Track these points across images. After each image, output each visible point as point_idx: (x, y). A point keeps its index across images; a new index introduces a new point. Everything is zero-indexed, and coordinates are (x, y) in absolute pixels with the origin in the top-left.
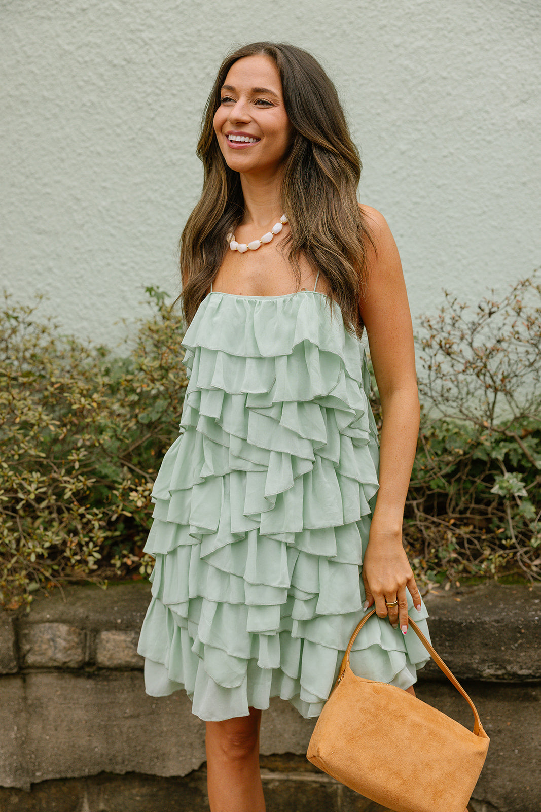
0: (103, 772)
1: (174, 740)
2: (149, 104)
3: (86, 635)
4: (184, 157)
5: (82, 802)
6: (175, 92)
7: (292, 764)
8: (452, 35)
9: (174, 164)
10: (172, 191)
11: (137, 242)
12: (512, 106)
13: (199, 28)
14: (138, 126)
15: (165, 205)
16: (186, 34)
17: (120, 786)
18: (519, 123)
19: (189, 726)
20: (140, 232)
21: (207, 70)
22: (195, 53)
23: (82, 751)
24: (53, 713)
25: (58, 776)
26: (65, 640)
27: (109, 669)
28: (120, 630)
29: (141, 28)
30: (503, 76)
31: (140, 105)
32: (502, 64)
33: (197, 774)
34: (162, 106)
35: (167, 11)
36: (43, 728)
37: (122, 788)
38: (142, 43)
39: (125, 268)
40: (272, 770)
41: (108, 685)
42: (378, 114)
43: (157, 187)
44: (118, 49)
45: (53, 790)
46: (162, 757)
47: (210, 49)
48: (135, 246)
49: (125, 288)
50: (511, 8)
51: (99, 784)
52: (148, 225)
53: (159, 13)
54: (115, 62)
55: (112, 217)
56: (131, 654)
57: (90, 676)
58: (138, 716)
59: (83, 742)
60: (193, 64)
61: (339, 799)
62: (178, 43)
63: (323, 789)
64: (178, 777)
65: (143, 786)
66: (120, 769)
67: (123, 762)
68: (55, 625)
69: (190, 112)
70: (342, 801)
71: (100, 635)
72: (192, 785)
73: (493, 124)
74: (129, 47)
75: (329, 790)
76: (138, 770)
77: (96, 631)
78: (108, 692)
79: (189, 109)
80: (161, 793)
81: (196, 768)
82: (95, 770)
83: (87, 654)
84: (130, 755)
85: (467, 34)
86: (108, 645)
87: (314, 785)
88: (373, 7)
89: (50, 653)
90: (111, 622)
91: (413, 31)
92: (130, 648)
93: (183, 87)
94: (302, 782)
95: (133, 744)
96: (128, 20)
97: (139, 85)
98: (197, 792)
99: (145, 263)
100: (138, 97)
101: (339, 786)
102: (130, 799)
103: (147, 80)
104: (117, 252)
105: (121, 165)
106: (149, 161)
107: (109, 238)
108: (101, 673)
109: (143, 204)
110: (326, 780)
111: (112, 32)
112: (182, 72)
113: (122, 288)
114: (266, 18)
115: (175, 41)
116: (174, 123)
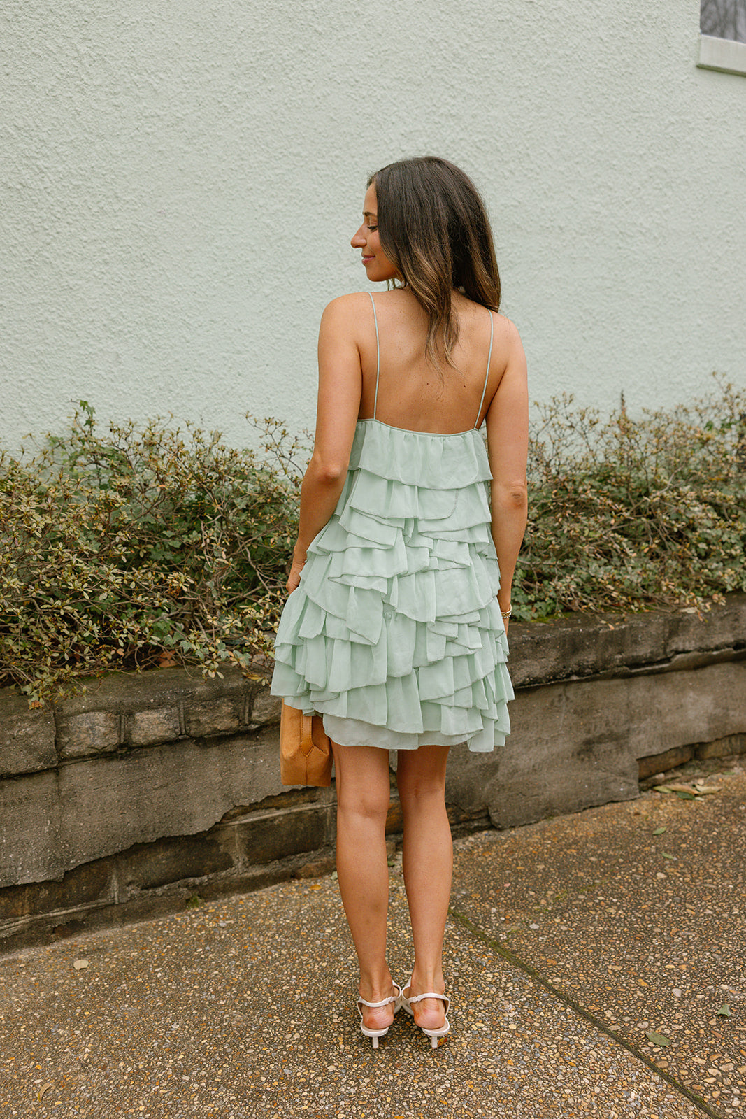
0: (136, 844)
1: (199, 800)
2: (46, 229)
4: (80, 282)
5: (111, 878)
6: (71, 221)
7: (293, 800)
8: (301, 204)
9: (71, 288)
10: (70, 314)
11: (35, 361)
12: (345, 266)
13: (93, 165)
14: (35, 249)
15: (63, 327)
16: (80, 168)
17: (147, 854)
18: (350, 279)
19: (212, 785)
20: (37, 350)
21: (102, 205)
22: (89, 188)
23: (116, 829)
24: (86, 799)
25: (92, 859)
26: (103, 726)
27: (142, 747)
28: (153, 709)
29: (35, 155)
30: (339, 242)
31: (36, 229)
32: (337, 232)
33: (217, 826)
34: (58, 233)
35: (61, 144)
36: (77, 815)
37: (148, 856)
38: (37, 171)
39: (24, 385)
40: (278, 808)
41: (138, 763)
42: (247, 261)
43: (54, 309)
44: (12, 172)
45: (83, 875)
46: (189, 817)
47: (103, 185)
48: (32, 364)
49: (24, 405)
50: (344, 189)
51: (128, 858)
52: (46, 344)
53: (53, 144)
54: (10, 184)
55: (9, 335)
56: (164, 729)
57: (122, 758)
58: (167, 785)
59: (116, 820)
60: (87, 197)
61: (328, 820)
62: (72, 175)
63: (316, 814)
64: (205, 832)
65: (167, 850)
66: (151, 838)
67: (154, 830)
68: (92, 714)
69: (86, 242)
71: (134, 716)
72: (209, 838)
73: (333, 279)
74: (23, 172)
75: (320, 815)
76: (167, 835)
77: (130, 714)
78: (139, 769)
79: (85, 238)
80: (183, 852)
81: (219, 820)
82: (127, 845)
83: (122, 736)
84: (160, 822)
85: (313, 205)
86: (142, 724)
87: (310, 813)
89: (89, 741)
90: (145, 703)
91: (272, 196)
92: (164, 723)
93: (78, 218)
94: (301, 812)
95: (163, 812)
96: (22, 146)
97: (35, 210)
98: (214, 843)
99: (43, 380)
100: (34, 221)
101: (329, 809)
102: (156, 864)
103: (43, 205)
104: (15, 368)
105: (17, 284)
106: (46, 283)
107: (6, 355)
108: (133, 752)
109: (40, 324)
110: (319, 806)
111: (6, 155)
112: (77, 203)
113: (20, 404)
114: (153, 165)
115: (70, 173)
116: (70, 250)
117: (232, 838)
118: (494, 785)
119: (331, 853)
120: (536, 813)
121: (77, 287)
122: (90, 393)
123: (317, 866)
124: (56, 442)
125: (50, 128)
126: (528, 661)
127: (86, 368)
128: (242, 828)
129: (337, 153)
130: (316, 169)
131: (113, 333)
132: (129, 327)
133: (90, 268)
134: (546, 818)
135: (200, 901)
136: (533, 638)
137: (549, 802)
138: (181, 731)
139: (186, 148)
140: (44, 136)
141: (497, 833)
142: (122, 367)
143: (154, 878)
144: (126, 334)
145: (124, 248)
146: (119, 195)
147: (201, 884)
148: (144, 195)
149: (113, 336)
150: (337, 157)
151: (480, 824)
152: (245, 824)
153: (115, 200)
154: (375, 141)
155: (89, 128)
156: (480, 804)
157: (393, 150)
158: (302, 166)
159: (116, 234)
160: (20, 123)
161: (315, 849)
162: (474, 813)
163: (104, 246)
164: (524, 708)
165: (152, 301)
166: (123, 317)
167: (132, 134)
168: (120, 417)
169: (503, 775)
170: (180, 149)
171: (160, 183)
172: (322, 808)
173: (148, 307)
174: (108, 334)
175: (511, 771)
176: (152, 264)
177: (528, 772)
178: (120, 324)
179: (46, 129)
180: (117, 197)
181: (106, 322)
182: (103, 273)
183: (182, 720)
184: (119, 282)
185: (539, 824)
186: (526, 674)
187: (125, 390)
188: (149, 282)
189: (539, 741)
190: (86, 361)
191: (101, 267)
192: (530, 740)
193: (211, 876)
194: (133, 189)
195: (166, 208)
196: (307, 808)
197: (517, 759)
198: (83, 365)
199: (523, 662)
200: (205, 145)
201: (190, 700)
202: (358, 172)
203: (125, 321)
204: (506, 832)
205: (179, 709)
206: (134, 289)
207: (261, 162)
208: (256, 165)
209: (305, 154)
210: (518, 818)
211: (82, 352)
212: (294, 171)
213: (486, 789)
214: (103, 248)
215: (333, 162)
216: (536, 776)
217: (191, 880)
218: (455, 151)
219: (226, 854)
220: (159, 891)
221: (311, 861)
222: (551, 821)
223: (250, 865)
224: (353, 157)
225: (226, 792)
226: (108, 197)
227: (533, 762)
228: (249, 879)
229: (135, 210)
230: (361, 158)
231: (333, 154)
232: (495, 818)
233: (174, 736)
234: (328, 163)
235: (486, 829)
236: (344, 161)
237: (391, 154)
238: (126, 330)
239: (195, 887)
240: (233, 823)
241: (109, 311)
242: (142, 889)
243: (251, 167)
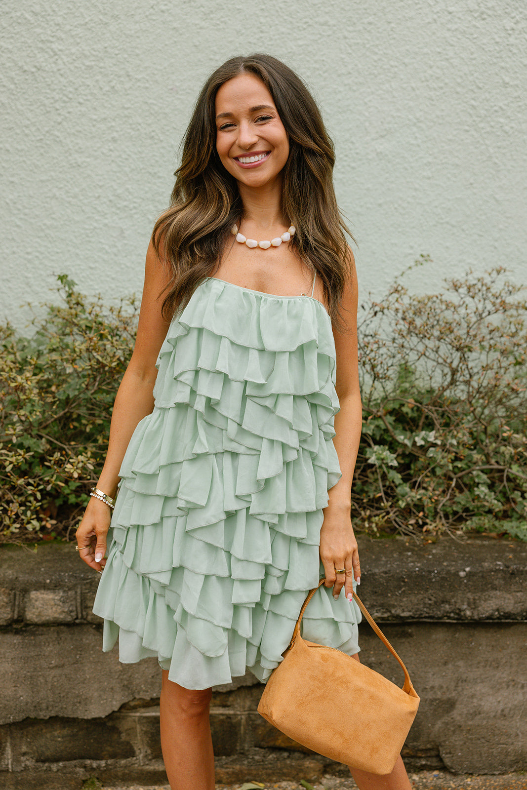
0: (28, 718)
1: (96, 686)
2: (57, 110)
3: (15, 595)
4: (88, 160)
5: (6, 746)
6: (81, 101)
8: (326, 75)
9: (79, 166)
10: (77, 190)
11: (42, 234)
12: (373, 140)
13: (106, 45)
14: (46, 129)
15: (69, 202)
16: (93, 49)
17: (42, 730)
18: (378, 154)
19: (111, 673)
20: (45, 224)
21: (112, 84)
22: (101, 68)
23: (7, 701)
27: (36, 625)
28: (49, 589)
29: (51, 39)
30: (367, 114)
31: (48, 109)
32: (366, 103)
33: (115, 714)
34: (69, 113)
35: (75, 27)
37: (44, 731)
38: (52, 54)
39: (30, 257)
41: (34, 640)
43: (62, 186)
44: (28, 56)
46: (85, 701)
47: (115, 65)
48: (39, 237)
49: (30, 275)
50: (376, 58)
51: (21, 729)
52: (53, 219)
53: (68, 27)
54: (26, 68)
55: (19, 210)
56: (59, 611)
57: (17, 632)
58: (63, 666)
59: (9, 692)
60: (99, 77)
61: (242, 728)
62: (86, 56)
63: (229, 720)
64: (100, 718)
65: (64, 728)
66: (44, 715)
67: (48, 708)
69: (95, 120)
70: (245, 730)
71: (29, 594)
72: (110, 724)
73: (357, 154)
74: (39, 56)
75: (234, 721)
76: (61, 715)
77: (25, 591)
78: (35, 645)
79: (95, 117)
80: (81, 733)
81: (116, 710)
82: (20, 717)
83: (16, 612)
84: (54, 701)
85: (339, 76)
86: (37, 603)
87: (221, 717)
88: (261, 44)
90: (41, 583)
92: (59, 605)
93: (89, 97)
95: (57, 692)
96: (38, 30)
97: (48, 91)
98: (115, 730)
99: (49, 253)
100: (46, 102)
101: (243, 717)
102: (52, 740)
103: (56, 87)
104: (23, 241)
105: (28, 162)
106: (55, 161)
107: (15, 229)
108: (28, 628)
109: (48, 200)
110: (231, 712)
111: (23, 39)
112: (88, 83)
113: (26, 274)
114: (167, 43)
115: (83, 54)
116: (80, 129)
117: (133, 728)
118: (447, 724)
119: (246, 762)
120: (503, 764)
121: (85, 164)
122: (93, 266)
123: (227, 773)
124: (55, 312)
125: (66, 11)
126: (498, 593)
127: (90, 242)
128: (144, 721)
129: (371, 19)
130: (345, 38)
131: (119, 209)
132: (135, 202)
133: (99, 145)
134: (515, 771)
135: (98, 784)
136: (508, 567)
137: (521, 755)
138: (77, 615)
139: (203, 24)
140: (59, 20)
141: (448, 777)
142: (126, 242)
143: (48, 753)
144: (131, 210)
145: (134, 126)
146: (130, 74)
147: (99, 767)
148: (156, 72)
149: (118, 212)
150: (370, 23)
151: (429, 763)
152: (146, 718)
153: (127, 79)
154: (416, 4)
155: (104, 9)
156: (429, 742)
157: (438, 12)
158: (329, 36)
159: (126, 112)
160: (37, 8)
161: (228, 755)
162: (422, 750)
163: (113, 124)
164: (494, 643)
165: (159, 177)
166: (130, 193)
167: (147, 13)
168: (121, 290)
169: (460, 715)
170: (196, 25)
171: (173, 60)
172: (235, 715)
173: (155, 184)
174: (114, 210)
175: (471, 711)
176: (161, 141)
177: (495, 716)
178: (126, 200)
179: (61, 13)
180: (128, 76)
181: (112, 198)
182: (111, 150)
183: (79, 604)
184: (126, 159)
185: (505, 777)
186: (495, 607)
187: (128, 264)
188: (157, 159)
189: (512, 683)
190: (90, 235)
191: (110, 144)
192: (499, 681)
193: (109, 762)
194: (146, 68)
195: (178, 84)
196: (218, 712)
197: (481, 700)
198: (87, 239)
199: (492, 593)
200: (223, 19)
201: (88, 586)
202: (394, 39)
203: (130, 197)
204: (460, 777)
205: (76, 592)
206: (142, 166)
207: (283, 33)
208: (277, 37)
209: (332, 22)
210: (478, 765)
211: (87, 227)
212: (319, 42)
213: (437, 727)
214: (112, 126)
215: (365, 29)
216: (507, 723)
217: (88, 762)
218: (516, 9)
219: (128, 743)
220: (54, 767)
221: (222, 767)
222: (521, 777)
223: (154, 758)
224: (390, 23)
225: (126, 683)
226: (120, 77)
227: (501, 706)
228: (150, 772)
229: (147, 88)
230: (398, 24)
231: (365, 21)
232: (447, 761)
233: (69, 619)
234: (359, 31)
235: (437, 769)
236: (378, 28)
237: (435, 16)
238: (131, 206)
239: (93, 769)
240: (133, 714)
241: (116, 187)
242: (37, 761)
243: (271, 39)
